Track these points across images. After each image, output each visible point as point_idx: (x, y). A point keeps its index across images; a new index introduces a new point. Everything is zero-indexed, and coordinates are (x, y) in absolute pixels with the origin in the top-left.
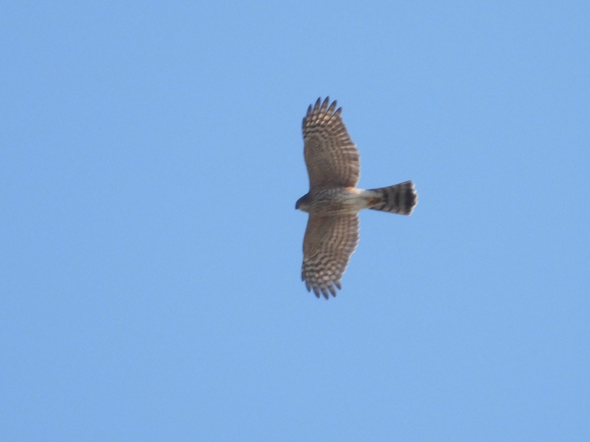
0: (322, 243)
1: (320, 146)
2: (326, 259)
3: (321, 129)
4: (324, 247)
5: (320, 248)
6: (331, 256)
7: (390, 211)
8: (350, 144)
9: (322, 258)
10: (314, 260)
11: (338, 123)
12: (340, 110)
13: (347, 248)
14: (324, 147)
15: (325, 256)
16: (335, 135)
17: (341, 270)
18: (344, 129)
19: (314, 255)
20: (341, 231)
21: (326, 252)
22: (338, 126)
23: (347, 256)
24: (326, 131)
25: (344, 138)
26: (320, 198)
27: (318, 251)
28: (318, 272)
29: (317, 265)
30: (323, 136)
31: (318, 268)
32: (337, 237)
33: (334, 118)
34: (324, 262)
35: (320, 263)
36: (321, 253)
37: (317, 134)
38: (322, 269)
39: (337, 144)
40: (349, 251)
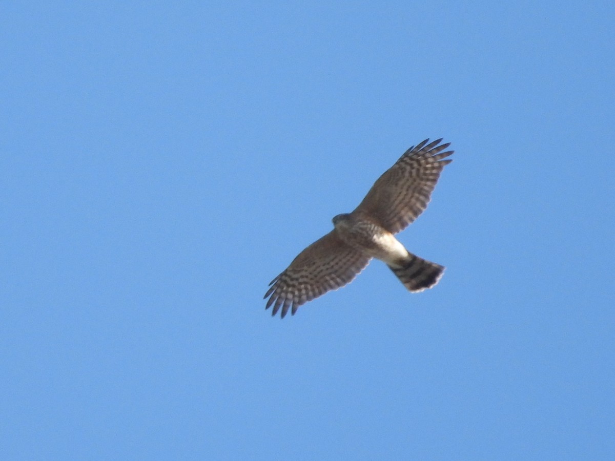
0: (314, 263)
1: (399, 180)
2: (305, 280)
3: (415, 165)
4: (314, 267)
5: (309, 266)
6: (311, 279)
7: (400, 277)
8: (427, 197)
9: (302, 277)
10: (294, 274)
11: (434, 171)
12: (448, 162)
13: (332, 282)
14: (401, 183)
15: (307, 277)
16: (422, 179)
17: (309, 298)
18: (435, 181)
19: (299, 269)
20: (341, 264)
21: (310, 273)
22: (432, 174)
23: (326, 290)
24: (418, 170)
25: (426, 188)
26: (362, 226)
27: (305, 268)
28: (288, 286)
29: (292, 279)
30: (411, 173)
31: (291, 283)
32: (332, 267)
33: (436, 165)
34: (301, 280)
35: (297, 279)
36: (306, 271)
37: (408, 168)
38: (294, 286)
39: (415, 188)
40: (331, 287)
